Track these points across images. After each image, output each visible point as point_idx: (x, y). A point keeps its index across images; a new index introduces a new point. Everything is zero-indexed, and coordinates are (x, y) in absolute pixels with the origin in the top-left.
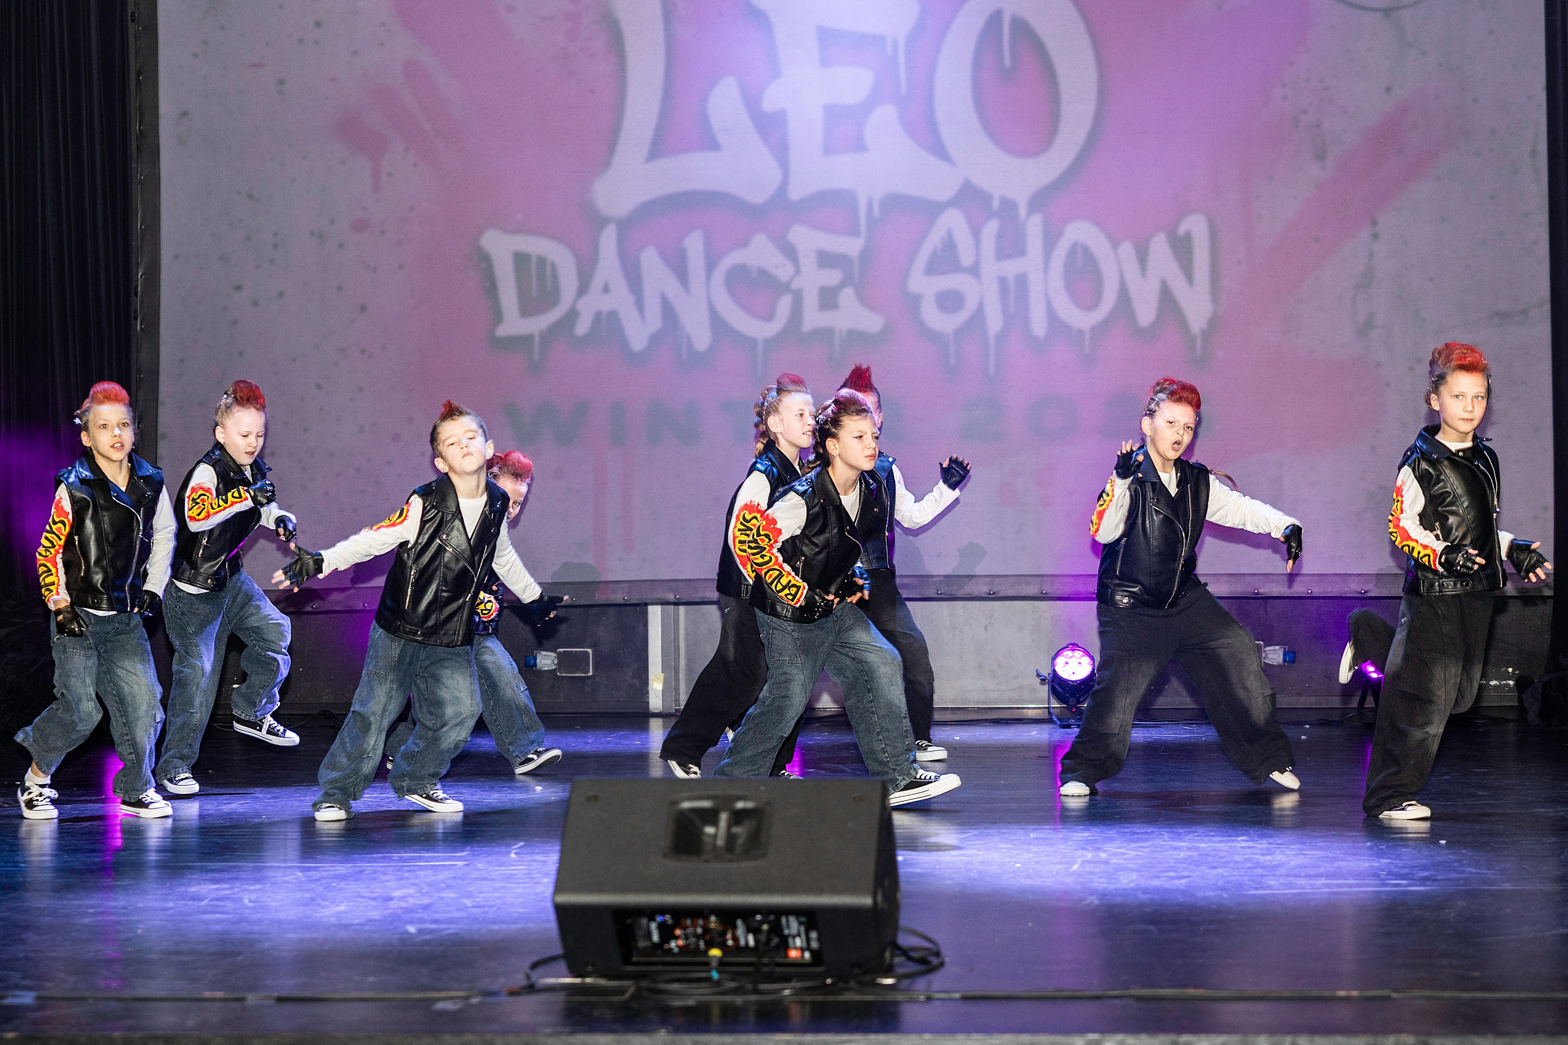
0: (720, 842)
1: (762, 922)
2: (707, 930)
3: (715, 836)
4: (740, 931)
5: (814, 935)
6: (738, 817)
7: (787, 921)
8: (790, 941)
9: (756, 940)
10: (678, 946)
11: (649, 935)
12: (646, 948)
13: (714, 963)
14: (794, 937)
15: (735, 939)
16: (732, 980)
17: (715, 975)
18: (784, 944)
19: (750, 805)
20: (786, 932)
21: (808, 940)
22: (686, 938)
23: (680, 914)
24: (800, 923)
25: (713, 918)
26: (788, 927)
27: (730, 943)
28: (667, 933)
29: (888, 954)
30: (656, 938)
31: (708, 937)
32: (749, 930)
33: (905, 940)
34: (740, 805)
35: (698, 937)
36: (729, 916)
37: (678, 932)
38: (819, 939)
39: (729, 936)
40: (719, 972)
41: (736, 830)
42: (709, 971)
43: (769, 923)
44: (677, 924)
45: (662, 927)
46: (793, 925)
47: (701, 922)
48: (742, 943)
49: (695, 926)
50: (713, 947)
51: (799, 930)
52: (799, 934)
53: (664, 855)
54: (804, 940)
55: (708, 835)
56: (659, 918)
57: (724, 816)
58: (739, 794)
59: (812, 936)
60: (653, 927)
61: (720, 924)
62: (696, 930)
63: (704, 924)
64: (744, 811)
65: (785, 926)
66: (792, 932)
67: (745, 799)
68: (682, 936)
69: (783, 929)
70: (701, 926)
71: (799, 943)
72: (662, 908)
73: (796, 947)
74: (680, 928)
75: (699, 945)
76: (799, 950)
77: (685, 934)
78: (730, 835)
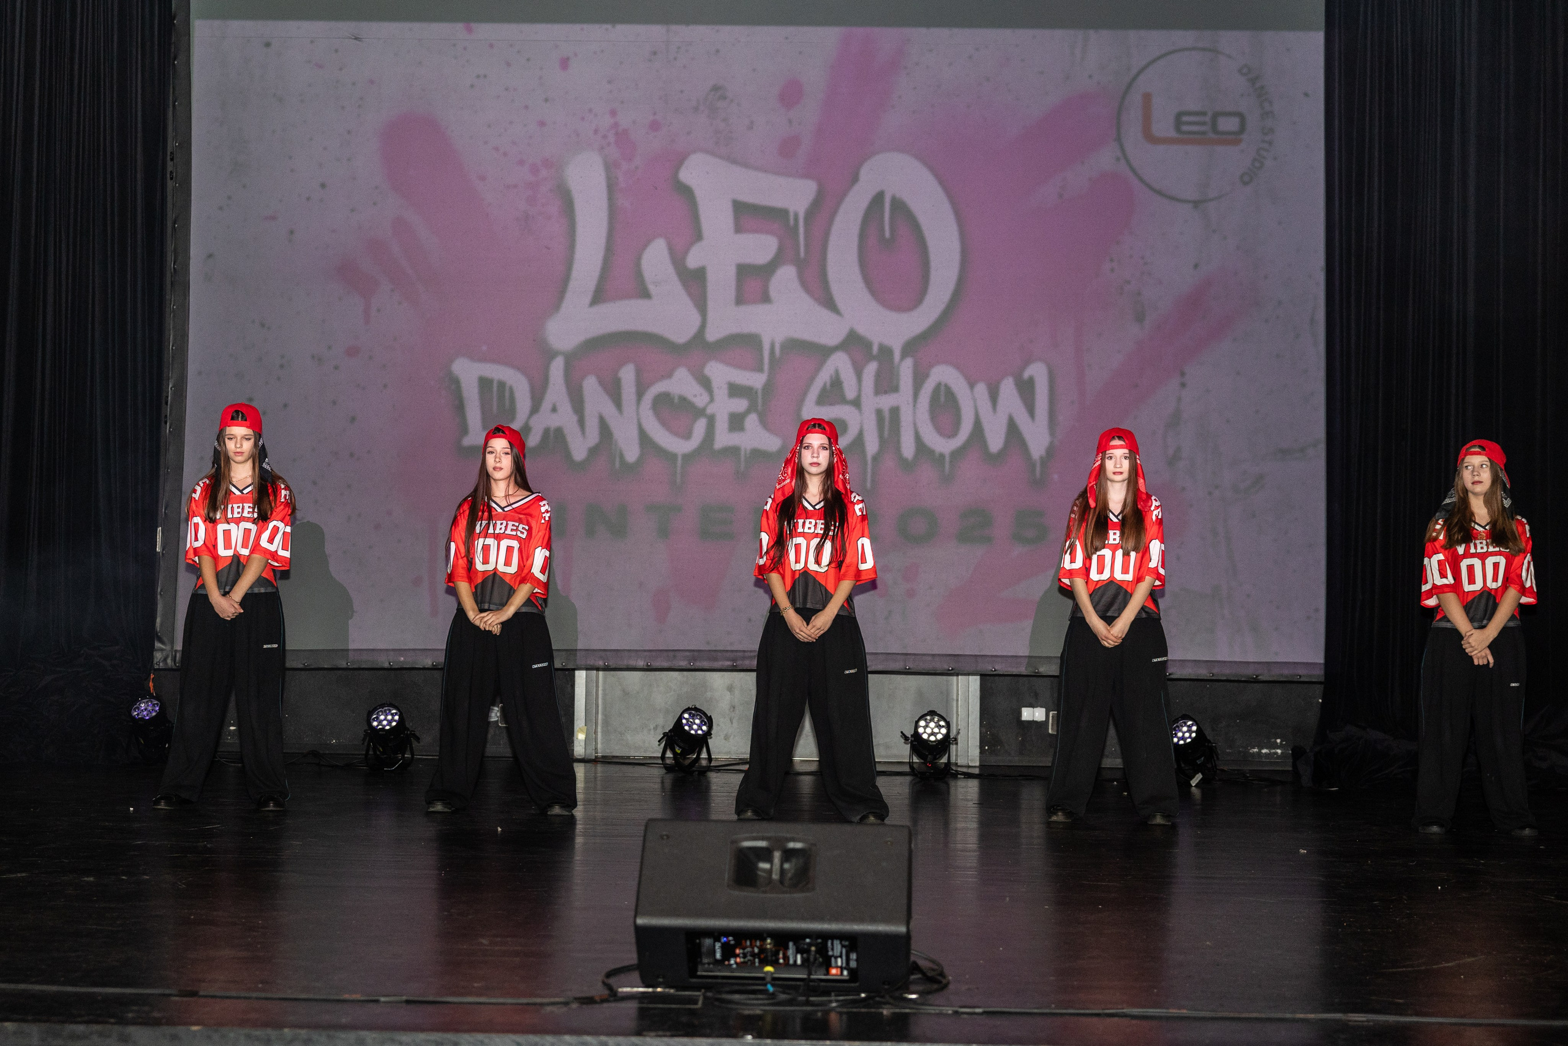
0: (775, 876)
1: (810, 945)
2: (762, 950)
3: (770, 871)
5: (854, 956)
6: (788, 854)
7: (832, 944)
8: (833, 959)
9: (803, 959)
11: (714, 952)
12: (709, 965)
13: (769, 979)
14: (836, 958)
15: (786, 958)
16: (784, 993)
17: (770, 988)
18: (827, 965)
19: (798, 845)
20: (830, 953)
21: (848, 961)
22: (745, 956)
23: (741, 936)
24: (843, 946)
25: (769, 941)
26: (833, 949)
27: (781, 961)
28: (728, 952)
30: (718, 956)
31: (762, 956)
32: (798, 951)
33: (918, 961)
34: (791, 845)
35: (753, 955)
36: (782, 939)
37: (738, 951)
38: (857, 960)
39: (781, 955)
40: (773, 985)
41: (786, 866)
42: (765, 985)
43: (816, 945)
44: (738, 944)
45: (724, 946)
46: (837, 948)
47: (758, 943)
48: (791, 962)
49: (752, 946)
50: (767, 965)
51: (841, 953)
52: (841, 956)
53: (728, 886)
54: (844, 961)
55: (764, 870)
56: (724, 939)
57: (777, 855)
58: (788, 835)
59: (851, 957)
60: (717, 947)
61: (774, 946)
62: (753, 951)
63: (761, 946)
64: (794, 851)
65: (830, 949)
66: (835, 954)
67: (793, 840)
68: (741, 955)
69: (828, 951)
70: (758, 947)
71: (839, 963)
72: (726, 932)
73: (837, 967)
74: (740, 949)
75: (754, 963)
76: (839, 970)
77: (743, 954)
78: (782, 871)
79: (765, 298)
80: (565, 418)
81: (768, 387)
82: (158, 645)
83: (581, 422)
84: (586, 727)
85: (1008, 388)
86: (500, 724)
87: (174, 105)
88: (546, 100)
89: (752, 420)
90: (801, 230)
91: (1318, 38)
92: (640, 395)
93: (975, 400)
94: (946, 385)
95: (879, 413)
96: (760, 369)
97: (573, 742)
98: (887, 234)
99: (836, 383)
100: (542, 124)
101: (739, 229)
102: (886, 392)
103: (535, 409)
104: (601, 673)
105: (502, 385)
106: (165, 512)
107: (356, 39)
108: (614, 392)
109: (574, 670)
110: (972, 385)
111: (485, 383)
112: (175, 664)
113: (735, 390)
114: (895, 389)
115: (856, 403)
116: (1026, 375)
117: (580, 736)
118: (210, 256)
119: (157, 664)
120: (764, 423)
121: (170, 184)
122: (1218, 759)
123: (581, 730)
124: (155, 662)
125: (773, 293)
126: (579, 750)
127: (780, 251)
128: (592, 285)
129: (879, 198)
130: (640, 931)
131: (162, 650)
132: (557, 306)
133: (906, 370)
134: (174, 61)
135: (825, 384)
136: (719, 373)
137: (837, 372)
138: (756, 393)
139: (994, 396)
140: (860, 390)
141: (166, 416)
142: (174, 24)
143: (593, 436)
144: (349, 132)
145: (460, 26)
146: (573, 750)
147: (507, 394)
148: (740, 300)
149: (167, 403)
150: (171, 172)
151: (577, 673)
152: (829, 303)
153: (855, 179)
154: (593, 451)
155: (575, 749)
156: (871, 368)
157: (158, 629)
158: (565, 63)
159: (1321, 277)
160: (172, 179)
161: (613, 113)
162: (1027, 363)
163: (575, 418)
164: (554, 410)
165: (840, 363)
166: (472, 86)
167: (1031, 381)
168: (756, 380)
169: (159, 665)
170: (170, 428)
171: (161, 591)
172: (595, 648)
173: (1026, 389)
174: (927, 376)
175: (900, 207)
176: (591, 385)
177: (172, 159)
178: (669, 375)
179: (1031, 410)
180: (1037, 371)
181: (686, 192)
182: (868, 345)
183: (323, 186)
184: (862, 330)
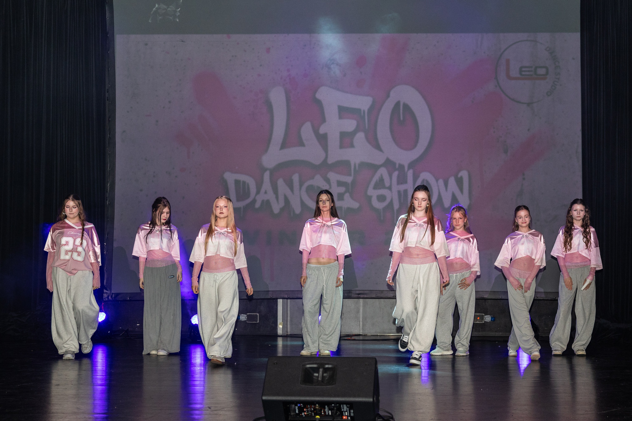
0: (320, 379)
1: (334, 407)
2: (315, 409)
3: (318, 377)
4: (326, 410)
5: (352, 411)
6: (326, 370)
7: (343, 406)
9: (332, 413)
10: (305, 414)
11: (295, 411)
12: (293, 415)
13: (317, 420)
14: (345, 412)
15: (325, 412)
18: (342, 414)
19: (330, 366)
20: (342, 410)
21: (350, 413)
23: (306, 404)
24: (347, 407)
25: (317, 405)
26: (343, 408)
27: (323, 413)
28: (301, 410)
29: (377, 418)
30: (297, 412)
31: (315, 412)
32: (329, 410)
33: (381, 413)
34: (327, 366)
35: (311, 411)
36: (323, 404)
38: (353, 413)
39: (323, 411)
41: (325, 375)
43: (337, 407)
44: (305, 407)
45: (299, 408)
46: (345, 408)
47: (313, 406)
48: (327, 414)
49: (310, 408)
50: (317, 415)
51: (347, 410)
52: (347, 411)
53: (300, 383)
54: (348, 413)
55: (316, 376)
56: (299, 405)
57: (321, 370)
58: (326, 362)
59: (351, 412)
60: (296, 408)
61: (320, 407)
62: (311, 410)
63: (314, 407)
64: (328, 368)
65: (342, 408)
66: (345, 411)
67: (328, 364)
68: (306, 411)
69: (341, 409)
70: (313, 408)
71: (347, 414)
72: (300, 402)
73: (346, 416)
74: (306, 409)
75: (312, 414)
76: (347, 417)
77: (307, 411)
78: (323, 377)
79: (352, 146)
80: (271, 196)
81: (353, 182)
82: (105, 291)
83: (277, 198)
84: (282, 322)
85: (452, 181)
86: (247, 322)
87: (108, 70)
88: (261, 65)
89: (347, 196)
90: (366, 117)
91: (578, 35)
92: (301, 185)
93: (438, 186)
94: (426, 180)
95: (399, 192)
96: (350, 175)
97: (277, 329)
98: (402, 118)
99: (381, 180)
100: (259, 75)
101: (340, 117)
102: (402, 184)
103: (258, 192)
104: (289, 300)
105: (244, 182)
106: (107, 237)
107: (182, 41)
108: (290, 185)
109: (277, 299)
110: (437, 180)
111: (237, 182)
112: (112, 298)
113: (340, 184)
114: (406, 182)
115: (390, 188)
116: (459, 176)
117: (280, 326)
118: (124, 131)
119: (105, 299)
120: (352, 197)
121: (107, 102)
122: (539, 332)
123: (280, 324)
124: (104, 298)
125: (355, 144)
126: (280, 332)
127: (358, 126)
128: (281, 141)
129: (398, 104)
130: (264, 402)
131: (107, 293)
132: (266, 150)
133: (410, 174)
134: (108, 52)
135: (377, 180)
136: (333, 177)
137: (382, 175)
138: (349, 184)
139: (446, 184)
140: (391, 183)
141: (107, 197)
142: (108, 36)
143: (282, 203)
144: (180, 80)
145: (225, 36)
146: (277, 332)
147: (246, 187)
148: (342, 146)
149: (107, 192)
150: (108, 97)
151: (278, 300)
152: (378, 147)
153: (388, 96)
154: (282, 210)
155: (278, 331)
156: (396, 174)
157: (105, 285)
158: (268, 50)
159: (580, 134)
160: (108, 100)
161: (288, 70)
162: (460, 171)
163: (274, 196)
164: (266, 192)
165: (383, 171)
166: (230, 60)
167: (461, 178)
168: (349, 179)
169: (106, 299)
170: (109, 202)
171: (106, 269)
172: (284, 290)
173: (459, 182)
174: (418, 176)
175: (407, 107)
176: (281, 183)
177: (108, 92)
178: (313, 178)
179: (461, 190)
180: (464, 174)
181: (319, 103)
182: (393, 164)
183: (170, 102)
184: (392, 158)
